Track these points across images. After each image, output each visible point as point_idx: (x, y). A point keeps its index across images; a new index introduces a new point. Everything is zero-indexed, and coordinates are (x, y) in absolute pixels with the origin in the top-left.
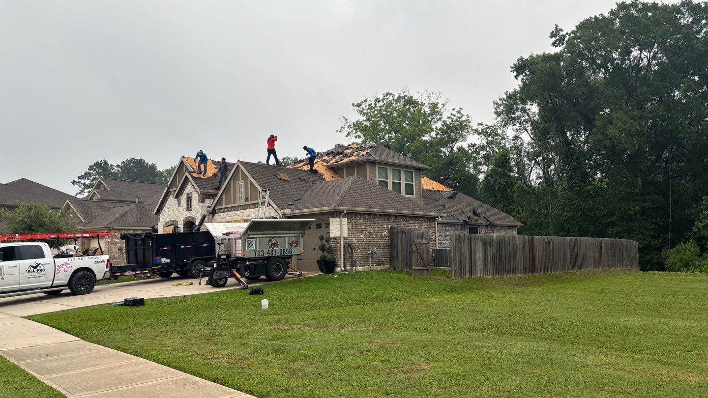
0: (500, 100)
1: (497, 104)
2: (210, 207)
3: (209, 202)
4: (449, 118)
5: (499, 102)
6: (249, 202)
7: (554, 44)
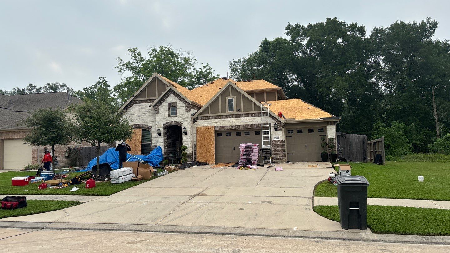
0: (234, 61)
1: (232, 64)
2: (194, 114)
3: (193, 111)
4: (200, 69)
5: (233, 63)
6: (242, 113)
7: (287, 34)
